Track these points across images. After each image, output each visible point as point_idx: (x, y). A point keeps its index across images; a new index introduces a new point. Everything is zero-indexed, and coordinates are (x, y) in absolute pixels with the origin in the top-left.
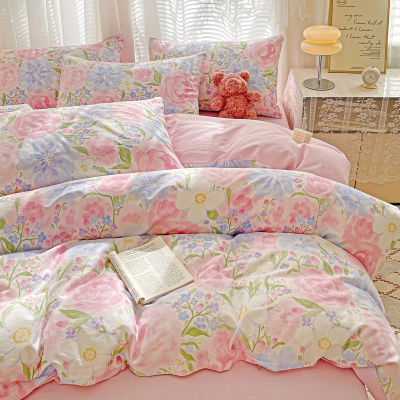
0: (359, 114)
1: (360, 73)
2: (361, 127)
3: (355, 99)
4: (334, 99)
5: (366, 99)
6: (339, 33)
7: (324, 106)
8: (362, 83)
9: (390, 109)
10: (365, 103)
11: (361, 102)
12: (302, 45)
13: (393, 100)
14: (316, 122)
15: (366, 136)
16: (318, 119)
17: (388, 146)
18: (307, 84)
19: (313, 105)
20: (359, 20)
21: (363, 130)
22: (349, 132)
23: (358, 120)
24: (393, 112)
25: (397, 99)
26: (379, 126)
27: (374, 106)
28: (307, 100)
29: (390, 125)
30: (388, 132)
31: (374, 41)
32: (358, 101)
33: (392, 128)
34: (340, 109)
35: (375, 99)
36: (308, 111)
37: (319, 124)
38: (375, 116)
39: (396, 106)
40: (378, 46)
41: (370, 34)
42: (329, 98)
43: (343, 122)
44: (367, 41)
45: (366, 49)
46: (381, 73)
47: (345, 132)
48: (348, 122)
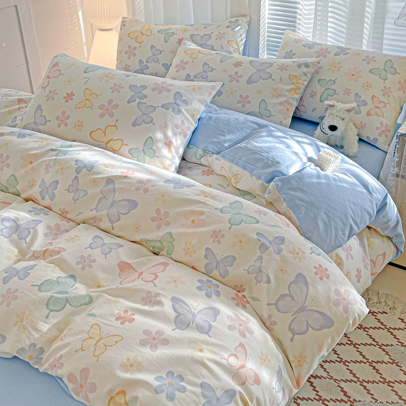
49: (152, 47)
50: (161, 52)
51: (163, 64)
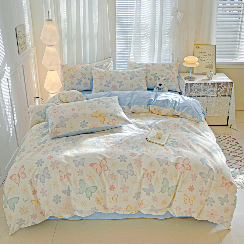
0: (206, 89)
1: (206, 74)
2: (207, 94)
3: (205, 83)
4: (197, 83)
5: (209, 83)
6: (197, 59)
7: (193, 86)
8: (207, 78)
9: (218, 87)
10: (208, 85)
11: (207, 85)
12: (183, 64)
13: (219, 84)
14: (190, 93)
15: (209, 98)
16: (191, 91)
17: (218, 101)
18: (186, 78)
19: (189, 86)
20: (205, 54)
21: (208, 95)
22: (203, 96)
23: (206, 91)
24: (219, 88)
25: (220, 83)
26: (214, 94)
27: (212, 86)
28: (187, 84)
29: (218, 93)
30: (218, 96)
31: (211, 62)
32: (206, 84)
33: (219, 94)
34: (199, 88)
35: (212, 83)
36: (187, 88)
37: (191, 93)
38: (212, 90)
39: (220, 86)
40: (212, 64)
41: (209, 59)
42: (195, 83)
43: (201, 92)
44: (208, 62)
45: (208, 65)
46: (214, 74)
47: (201, 96)
48: (203, 93)
49: (81, 73)
50: (86, 74)
51: (88, 79)
